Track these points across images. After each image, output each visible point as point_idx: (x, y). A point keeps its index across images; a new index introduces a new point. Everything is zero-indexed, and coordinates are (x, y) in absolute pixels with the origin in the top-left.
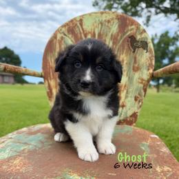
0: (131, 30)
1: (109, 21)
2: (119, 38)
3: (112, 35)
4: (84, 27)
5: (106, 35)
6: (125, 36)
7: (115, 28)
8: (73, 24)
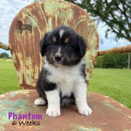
0: (83, 18)
1: (65, 10)
2: (74, 23)
3: (68, 20)
4: (45, 11)
5: (64, 20)
6: (78, 23)
7: (70, 15)
8: (36, 7)
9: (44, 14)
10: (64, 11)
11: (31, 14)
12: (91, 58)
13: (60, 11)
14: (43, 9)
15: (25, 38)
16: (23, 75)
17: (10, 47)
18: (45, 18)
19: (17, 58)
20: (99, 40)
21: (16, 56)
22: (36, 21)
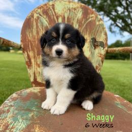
0: (92, 17)
1: (75, 9)
2: (83, 22)
3: (78, 20)
4: (56, 11)
5: (74, 20)
6: (88, 22)
7: (80, 15)
8: (47, 7)
9: (54, 14)
10: (73, 10)
11: (42, 14)
12: (99, 55)
13: (70, 11)
14: (54, 9)
15: (36, 38)
16: (35, 73)
17: (22, 46)
18: (55, 18)
19: (28, 56)
20: (107, 38)
21: (28, 55)
22: (46, 21)
